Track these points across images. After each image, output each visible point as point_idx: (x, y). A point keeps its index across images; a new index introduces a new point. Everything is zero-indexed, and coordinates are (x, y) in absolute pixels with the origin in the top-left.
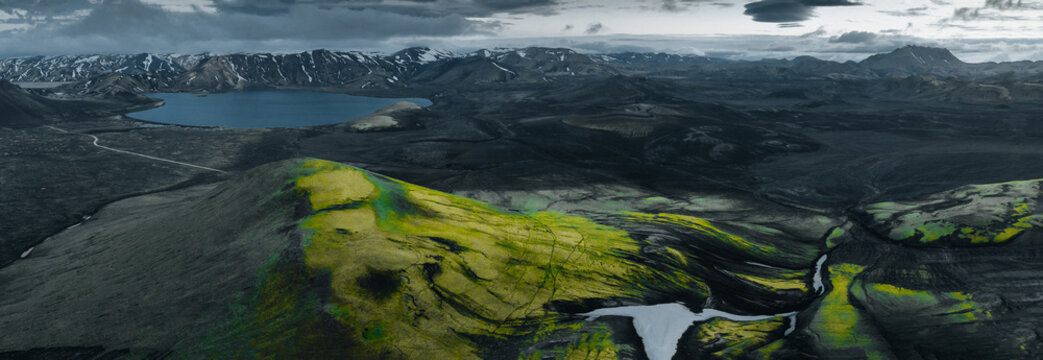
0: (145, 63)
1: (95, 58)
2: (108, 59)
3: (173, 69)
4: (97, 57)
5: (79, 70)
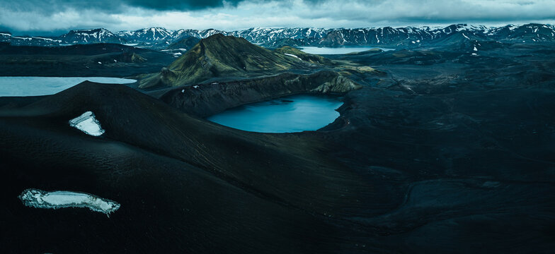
0: (307, 33)
2: (289, 31)
3: (321, 37)
4: (282, 30)
5: (271, 37)
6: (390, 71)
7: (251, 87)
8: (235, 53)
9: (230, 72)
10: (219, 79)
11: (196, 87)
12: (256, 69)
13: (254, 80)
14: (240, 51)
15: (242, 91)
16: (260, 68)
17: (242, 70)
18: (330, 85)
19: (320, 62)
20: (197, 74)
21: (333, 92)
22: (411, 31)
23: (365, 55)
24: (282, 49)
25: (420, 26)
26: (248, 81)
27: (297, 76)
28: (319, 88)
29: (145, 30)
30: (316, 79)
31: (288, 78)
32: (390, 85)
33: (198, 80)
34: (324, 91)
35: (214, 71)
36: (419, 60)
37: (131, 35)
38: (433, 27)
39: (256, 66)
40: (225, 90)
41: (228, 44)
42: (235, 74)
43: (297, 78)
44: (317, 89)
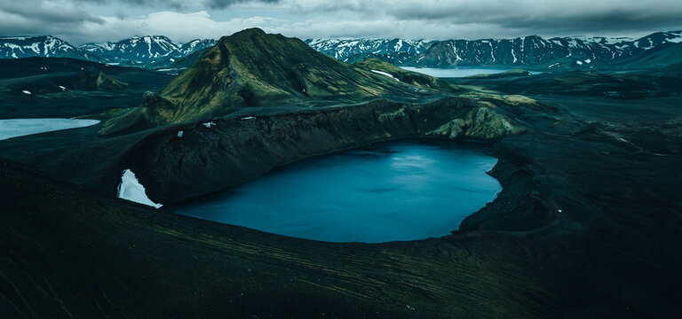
0: (396, 47)
1: (355, 43)
2: (367, 43)
3: (418, 52)
4: (357, 42)
5: (340, 52)
6: (564, 107)
7: (319, 125)
8: (286, 64)
9: (277, 97)
10: (256, 109)
11: (208, 125)
12: (324, 93)
13: (324, 112)
14: (294, 61)
15: (302, 133)
16: (331, 91)
17: (299, 94)
18: (463, 124)
19: (432, 87)
20: (214, 102)
21: (469, 137)
22: (575, 43)
23: (504, 79)
24: (367, 62)
25: (588, 37)
26: (314, 113)
27: (400, 106)
28: (442, 130)
29: (135, 41)
30: (438, 113)
31: (384, 110)
32: (577, 130)
33: (217, 113)
34: (453, 134)
35: (248, 95)
36: (612, 89)
37: (109, 49)
38: (612, 38)
39: (325, 87)
40: (269, 131)
41: (272, 48)
42: (287, 101)
43: (401, 110)
44: (438, 131)
